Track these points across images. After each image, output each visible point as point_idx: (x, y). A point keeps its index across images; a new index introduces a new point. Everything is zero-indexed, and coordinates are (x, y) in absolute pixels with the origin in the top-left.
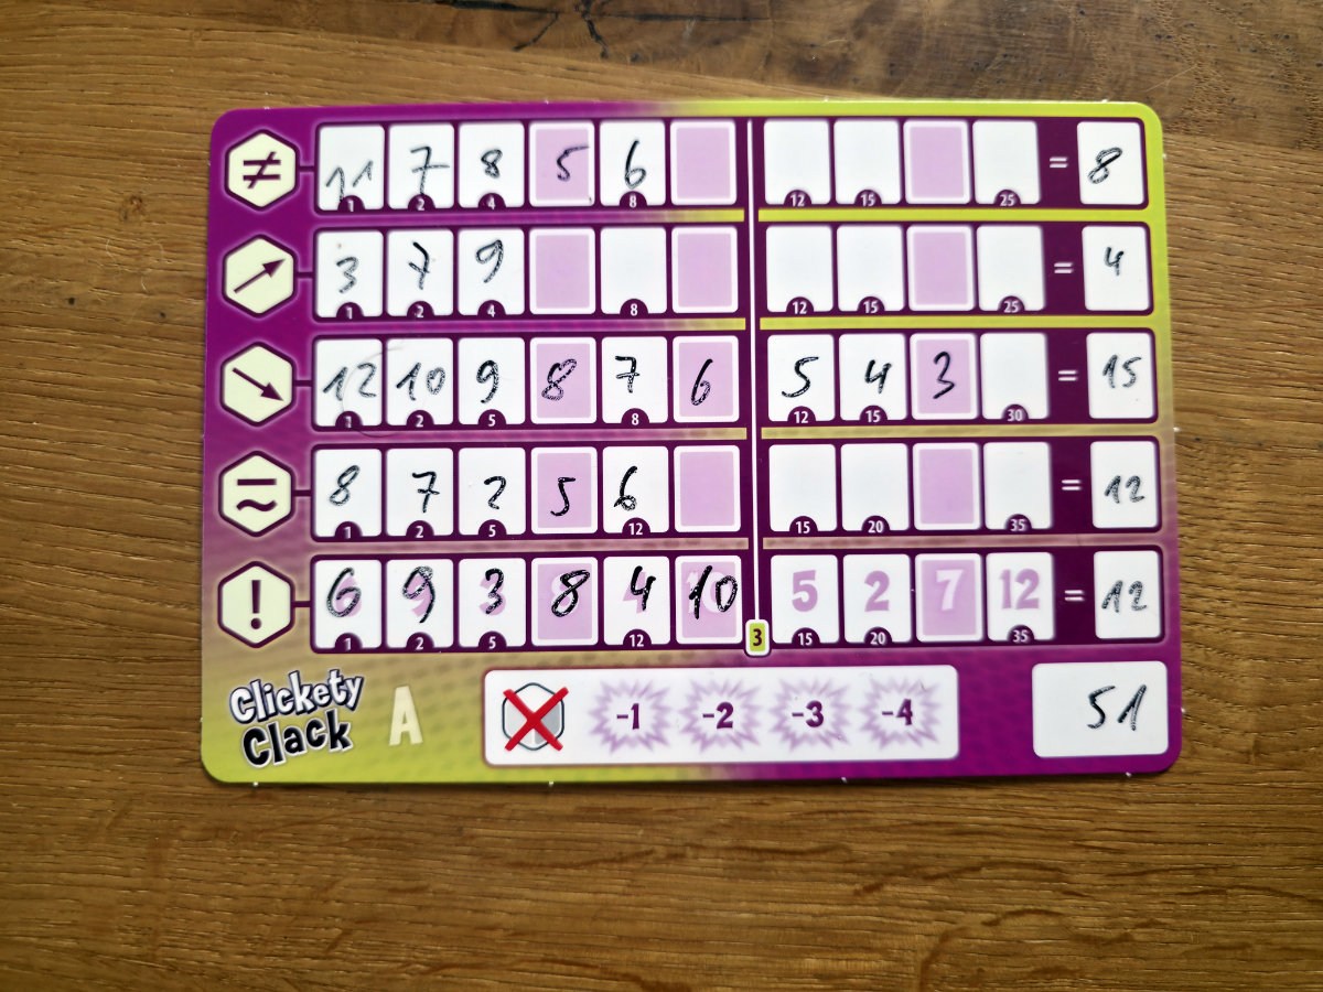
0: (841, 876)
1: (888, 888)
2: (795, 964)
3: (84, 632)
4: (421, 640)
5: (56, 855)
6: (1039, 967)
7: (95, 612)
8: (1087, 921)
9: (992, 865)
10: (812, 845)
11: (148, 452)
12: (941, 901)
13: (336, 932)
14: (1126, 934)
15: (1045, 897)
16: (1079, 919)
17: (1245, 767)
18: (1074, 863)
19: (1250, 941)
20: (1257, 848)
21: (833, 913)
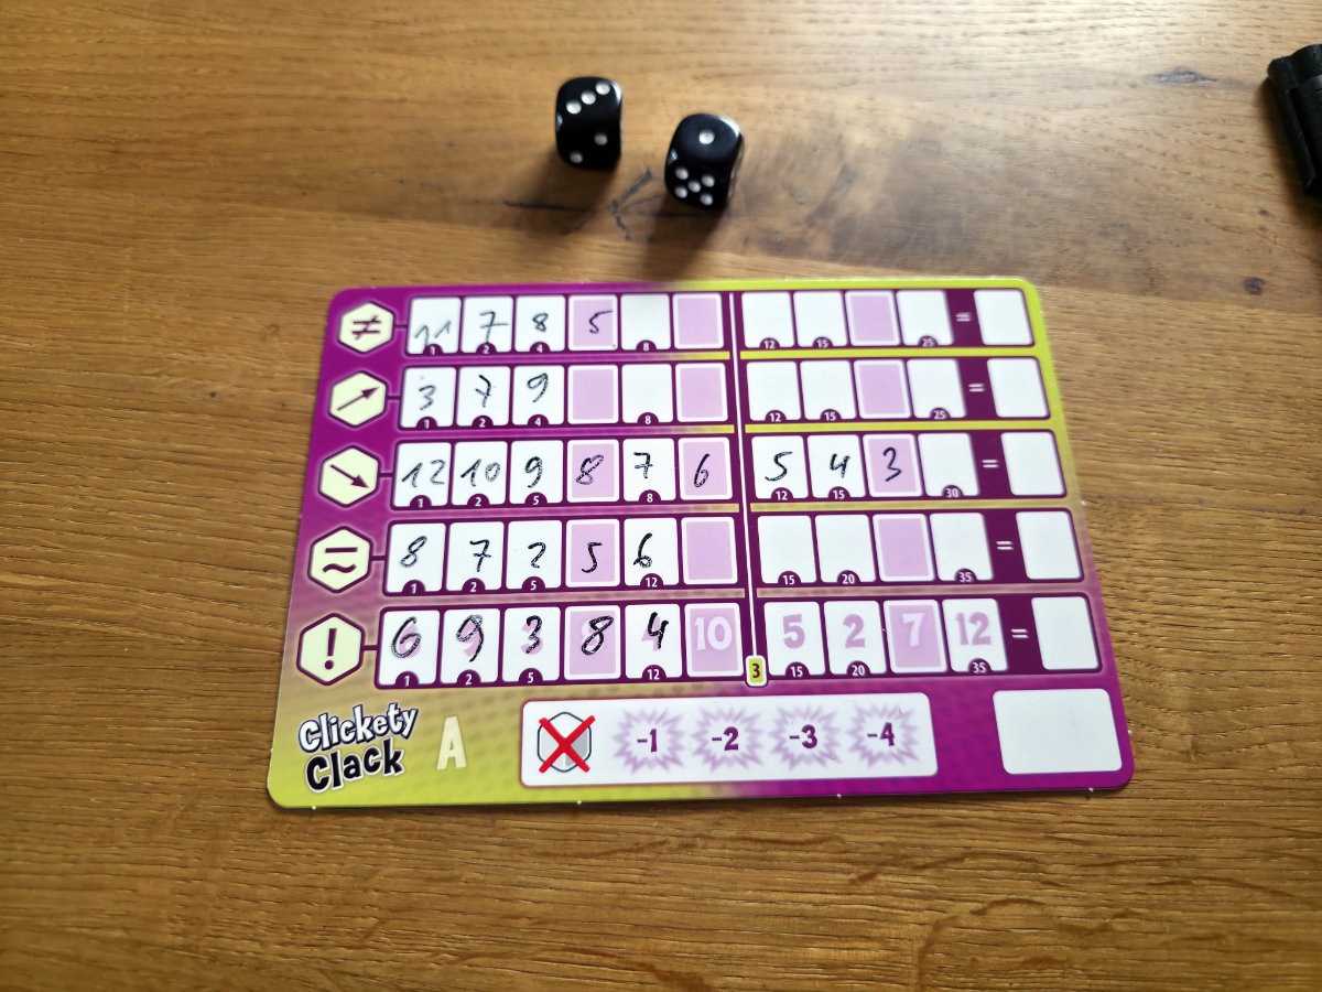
0: (838, 866)
1: (881, 877)
2: (799, 952)
3: (181, 647)
4: (470, 676)
5: (122, 847)
6: (1028, 957)
7: (193, 631)
8: (1068, 911)
9: (974, 855)
10: (810, 836)
11: (257, 505)
12: (931, 891)
13: (372, 921)
14: (1106, 924)
15: (1026, 888)
16: (1060, 908)
17: (1186, 765)
18: (1048, 853)
19: (1223, 932)
20: (1212, 841)
21: (832, 903)
